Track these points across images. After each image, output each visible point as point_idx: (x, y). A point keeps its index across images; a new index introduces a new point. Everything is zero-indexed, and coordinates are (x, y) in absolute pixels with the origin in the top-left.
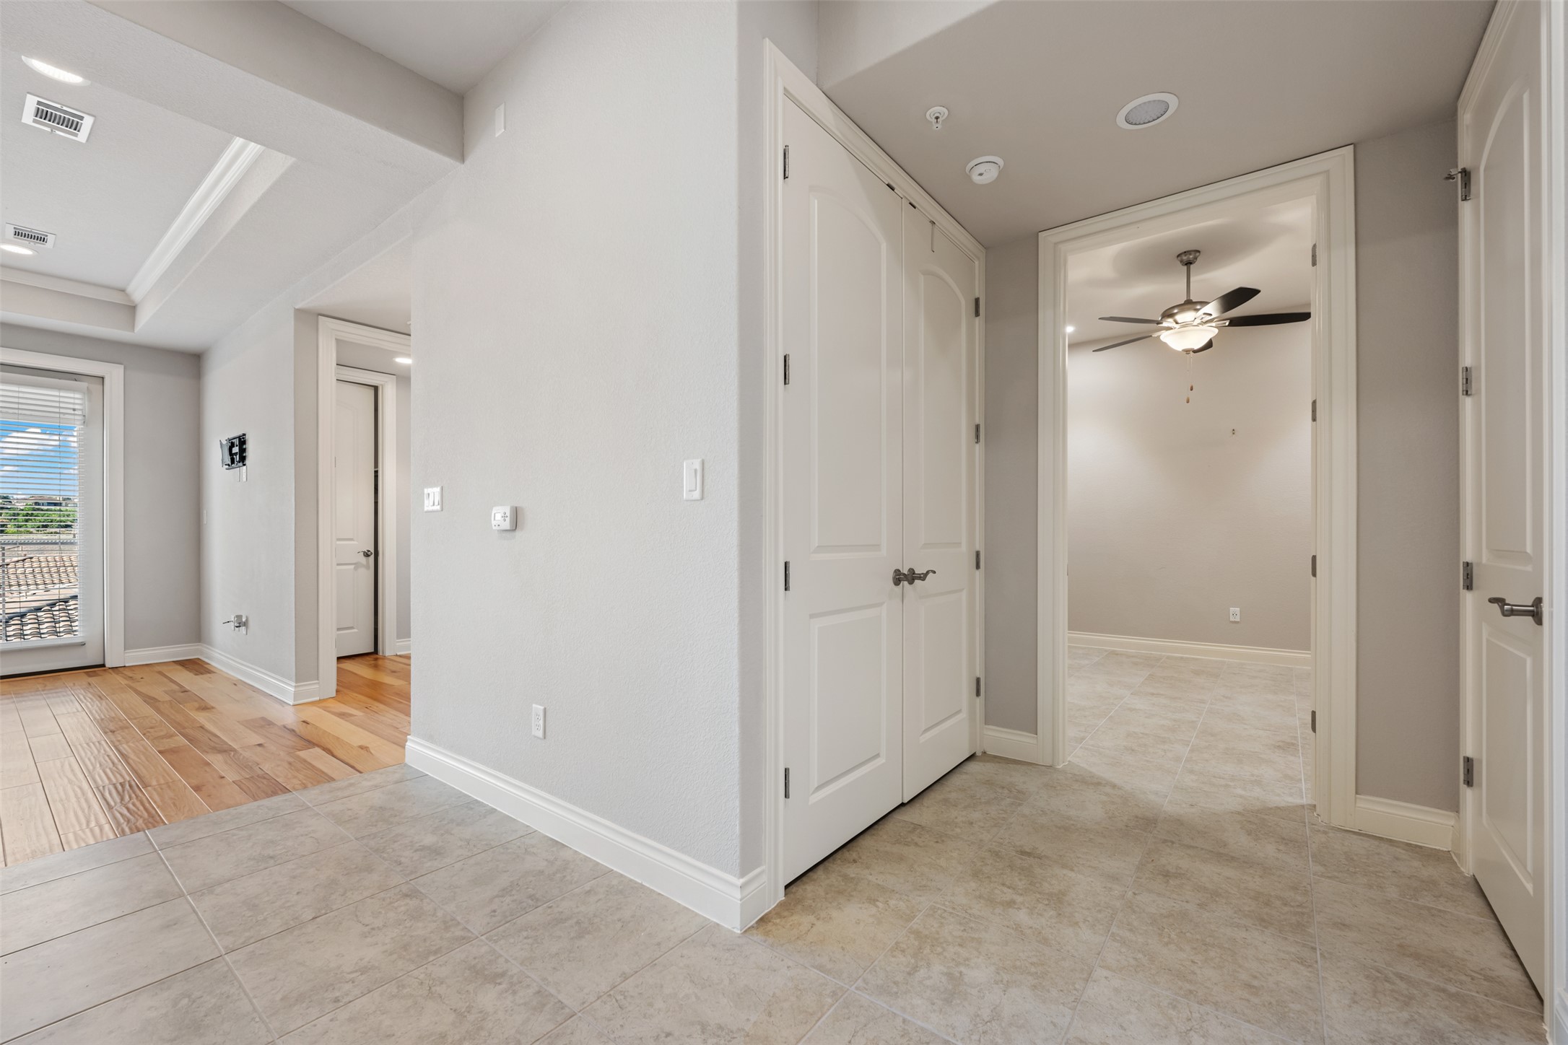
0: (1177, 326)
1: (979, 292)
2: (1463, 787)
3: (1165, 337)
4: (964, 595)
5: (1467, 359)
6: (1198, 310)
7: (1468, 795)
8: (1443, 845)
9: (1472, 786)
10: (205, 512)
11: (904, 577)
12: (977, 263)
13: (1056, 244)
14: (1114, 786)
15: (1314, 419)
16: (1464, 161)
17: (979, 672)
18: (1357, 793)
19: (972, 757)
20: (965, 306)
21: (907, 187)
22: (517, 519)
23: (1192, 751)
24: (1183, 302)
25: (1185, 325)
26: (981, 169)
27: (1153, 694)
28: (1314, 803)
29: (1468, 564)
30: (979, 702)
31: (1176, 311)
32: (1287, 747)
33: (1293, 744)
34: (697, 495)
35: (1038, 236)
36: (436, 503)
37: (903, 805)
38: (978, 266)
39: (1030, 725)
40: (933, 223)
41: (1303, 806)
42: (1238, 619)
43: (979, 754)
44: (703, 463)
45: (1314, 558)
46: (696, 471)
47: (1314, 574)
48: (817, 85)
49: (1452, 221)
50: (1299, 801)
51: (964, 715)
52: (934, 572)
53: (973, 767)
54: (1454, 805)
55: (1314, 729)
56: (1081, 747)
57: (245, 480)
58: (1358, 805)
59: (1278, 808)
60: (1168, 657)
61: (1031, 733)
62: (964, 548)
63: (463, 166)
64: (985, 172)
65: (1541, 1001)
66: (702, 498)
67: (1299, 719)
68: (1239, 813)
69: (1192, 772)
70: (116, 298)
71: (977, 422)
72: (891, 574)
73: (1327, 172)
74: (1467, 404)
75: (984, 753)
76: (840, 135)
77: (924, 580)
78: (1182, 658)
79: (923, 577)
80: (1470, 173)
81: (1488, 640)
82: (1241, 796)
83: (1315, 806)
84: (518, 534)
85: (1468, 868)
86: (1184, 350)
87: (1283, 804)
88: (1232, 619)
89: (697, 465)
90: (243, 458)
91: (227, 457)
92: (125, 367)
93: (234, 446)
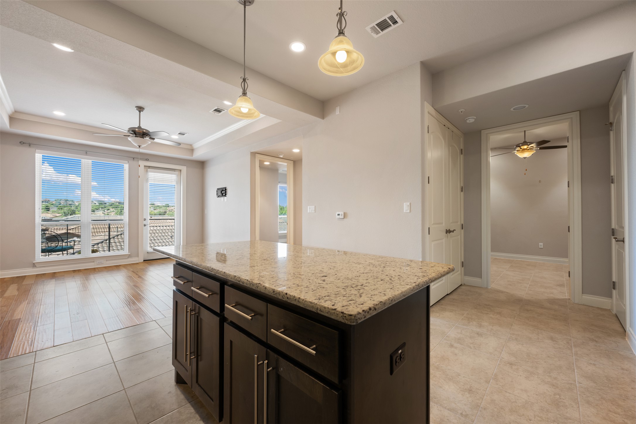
0: (521, 150)
1: (462, 147)
2: (613, 289)
3: (516, 152)
4: (459, 237)
5: (612, 174)
6: (529, 145)
7: (614, 292)
8: (608, 308)
9: (615, 289)
10: (206, 210)
11: (448, 231)
12: (461, 139)
13: (487, 134)
14: (507, 293)
15: (568, 187)
16: (611, 120)
17: (463, 260)
18: (582, 293)
19: (461, 285)
20: (459, 151)
21: (448, 124)
22: (345, 215)
23: (530, 285)
24: (523, 142)
25: (524, 150)
26: (470, 120)
27: (514, 271)
28: (570, 298)
29: (613, 229)
30: (463, 269)
31: (521, 145)
32: (562, 285)
33: (563, 285)
34: (409, 211)
35: (481, 131)
36: (313, 210)
37: (448, 294)
38: (462, 139)
39: (479, 275)
40: (453, 131)
41: (566, 299)
42: (542, 247)
43: (463, 284)
44: (410, 203)
45: (569, 227)
46: (408, 205)
47: (569, 231)
48: (432, 107)
49: (609, 135)
50: (565, 298)
51: (459, 272)
52: (455, 230)
53: (462, 287)
54: (610, 296)
55: (569, 276)
56: (494, 284)
57: (226, 201)
58: (583, 297)
59: (558, 299)
60: (516, 260)
61: (479, 278)
62: (459, 223)
63: (323, 120)
64: (471, 120)
65: (625, 331)
66: (410, 212)
67: (565, 278)
68: (547, 300)
69: (531, 290)
70: (189, 147)
71: (462, 186)
72: (445, 231)
73: (572, 118)
74: (612, 185)
75: (464, 284)
76: (436, 117)
77: (453, 232)
78: (521, 261)
79: (453, 231)
80: (612, 124)
81: (617, 249)
82: (547, 296)
83: (570, 299)
84: (345, 219)
85: (614, 312)
86: (523, 158)
87: (560, 298)
88: (540, 247)
89: (409, 204)
90: (226, 194)
91: (220, 194)
92: (187, 167)
93: (223, 191)
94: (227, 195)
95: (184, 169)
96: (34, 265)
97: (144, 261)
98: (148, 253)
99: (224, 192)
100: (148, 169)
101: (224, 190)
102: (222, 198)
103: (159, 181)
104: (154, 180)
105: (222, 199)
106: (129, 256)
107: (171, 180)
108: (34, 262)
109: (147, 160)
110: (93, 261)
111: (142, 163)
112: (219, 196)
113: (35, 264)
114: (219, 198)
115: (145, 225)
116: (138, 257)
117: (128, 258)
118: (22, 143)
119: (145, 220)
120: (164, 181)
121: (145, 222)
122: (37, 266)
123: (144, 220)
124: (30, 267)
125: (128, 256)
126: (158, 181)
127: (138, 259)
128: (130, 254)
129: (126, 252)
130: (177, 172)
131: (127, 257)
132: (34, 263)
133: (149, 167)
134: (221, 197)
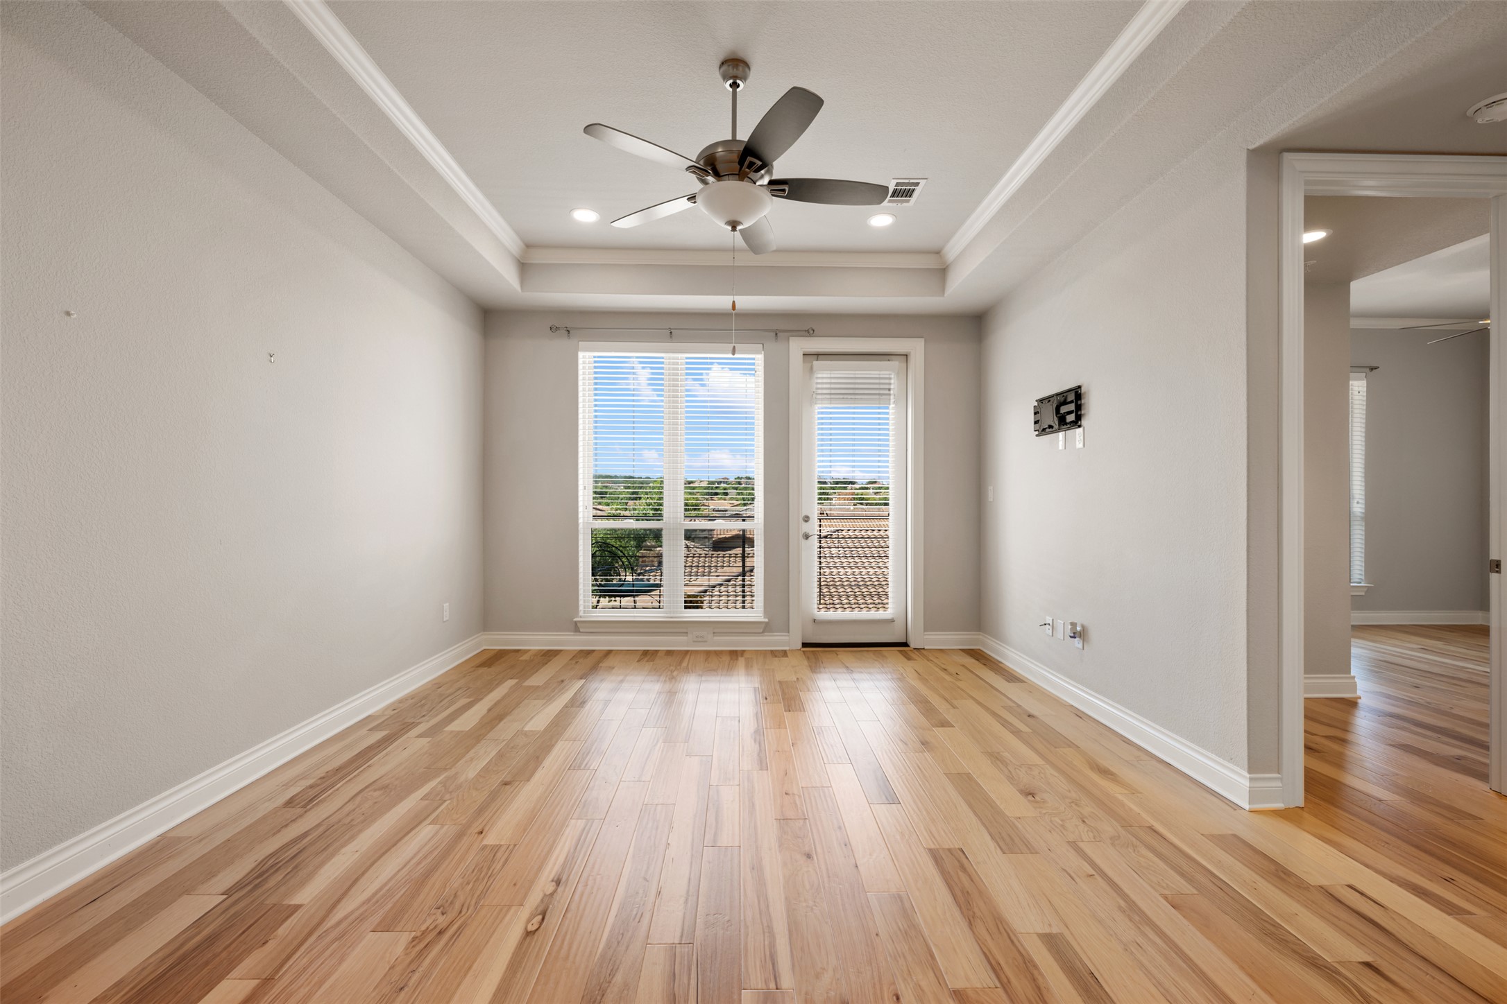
57: (1079, 446)
70: (932, 261)
90: (1079, 418)
91: (1050, 418)
92: (925, 341)
93: (1065, 403)
94: (1084, 422)
95: (916, 347)
96: (576, 628)
97: (805, 645)
98: (814, 621)
99: (1072, 407)
100: (816, 363)
101: (1071, 397)
102: (1061, 435)
103: (846, 396)
104: (831, 394)
105: (1061, 444)
106: (766, 628)
107: (877, 392)
108: (575, 619)
109: (810, 333)
110: (685, 631)
111: (798, 346)
112: (1044, 430)
113: (578, 625)
114: (1046, 438)
115: (807, 537)
116: (789, 632)
117: (763, 632)
118: (553, 329)
119: (806, 519)
120: (857, 397)
121: (806, 528)
122: (581, 630)
123: (806, 521)
124: (569, 632)
125: (763, 625)
126: (841, 396)
127: (787, 638)
128: (767, 620)
129: (755, 613)
130: (895, 364)
131: (761, 631)
132: (576, 622)
133: (818, 356)
134: (1053, 432)
